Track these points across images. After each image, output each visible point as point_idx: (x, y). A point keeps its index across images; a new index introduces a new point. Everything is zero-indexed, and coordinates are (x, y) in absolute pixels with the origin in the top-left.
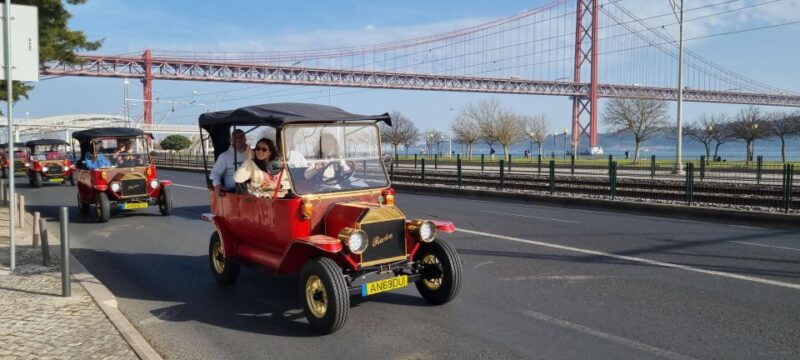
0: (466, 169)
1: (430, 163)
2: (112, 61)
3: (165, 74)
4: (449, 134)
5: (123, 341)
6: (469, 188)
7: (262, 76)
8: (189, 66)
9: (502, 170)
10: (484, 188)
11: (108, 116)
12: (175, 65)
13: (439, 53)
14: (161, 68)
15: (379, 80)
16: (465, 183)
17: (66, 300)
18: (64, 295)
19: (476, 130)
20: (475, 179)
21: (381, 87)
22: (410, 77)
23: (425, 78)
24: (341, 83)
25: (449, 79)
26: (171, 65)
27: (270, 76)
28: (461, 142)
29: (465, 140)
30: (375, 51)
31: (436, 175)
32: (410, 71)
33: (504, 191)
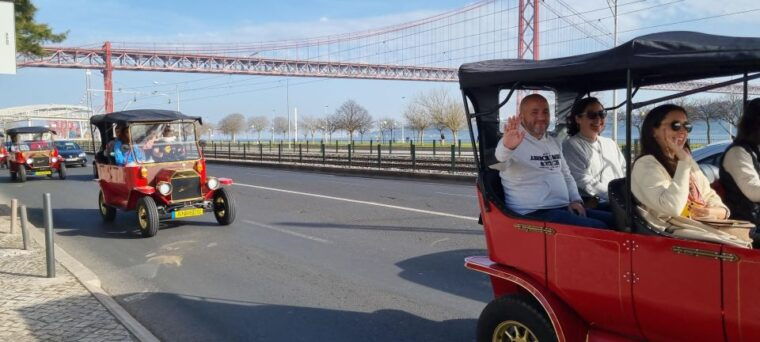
0: (419, 154)
1: (385, 148)
2: (72, 53)
3: (125, 65)
4: (401, 121)
5: (111, 317)
6: (422, 171)
7: (221, 66)
8: (148, 57)
9: (453, 155)
10: (436, 172)
11: (68, 106)
12: (134, 56)
13: (391, 45)
14: (121, 59)
15: (334, 70)
16: (419, 167)
17: (51, 280)
18: (49, 276)
19: (427, 118)
20: (427, 163)
21: (335, 77)
22: (363, 67)
23: (377, 68)
24: (297, 73)
25: (401, 69)
26: (131, 56)
27: (228, 66)
28: (413, 128)
29: (417, 126)
30: (329, 43)
31: (392, 160)
32: (363, 62)
33: (455, 174)
